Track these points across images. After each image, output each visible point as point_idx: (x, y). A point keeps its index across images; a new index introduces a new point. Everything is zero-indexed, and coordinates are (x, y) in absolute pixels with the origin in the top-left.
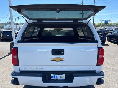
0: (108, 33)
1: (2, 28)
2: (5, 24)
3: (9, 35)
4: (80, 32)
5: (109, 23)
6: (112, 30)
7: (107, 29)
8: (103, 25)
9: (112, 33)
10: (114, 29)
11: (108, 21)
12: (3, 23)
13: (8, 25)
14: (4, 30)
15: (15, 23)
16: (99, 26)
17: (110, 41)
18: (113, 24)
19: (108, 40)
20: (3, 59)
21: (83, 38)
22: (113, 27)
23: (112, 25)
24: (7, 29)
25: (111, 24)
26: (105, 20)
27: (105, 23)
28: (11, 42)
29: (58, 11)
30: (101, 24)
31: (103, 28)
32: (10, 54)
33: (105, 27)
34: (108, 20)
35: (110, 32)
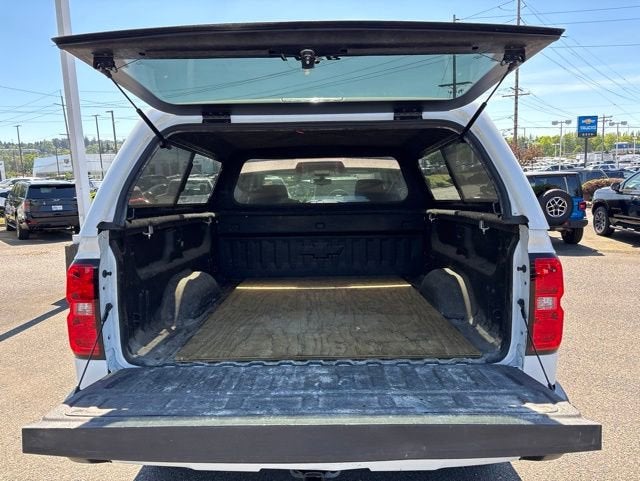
0: (598, 186)
1: (27, 169)
2: (43, 148)
3: (60, 208)
4: (441, 185)
5: (599, 131)
6: (620, 174)
7: (590, 169)
8: (569, 147)
9: (616, 187)
10: (627, 167)
11: (596, 123)
12: (30, 146)
13: (55, 153)
14: (34, 180)
15: (94, 141)
16: (547, 148)
17: (608, 233)
18: (625, 139)
19: (596, 223)
20: (26, 331)
21: (452, 212)
22: (622, 158)
23: (620, 146)
24: (50, 175)
25: (612, 138)
26: (581, 119)
27: (580, 133)
28: (69, 243)
29: (308, 56)
30: (557, 140)
31: (567, 162)
32: (62, 305)
33: (579, 158)
34: (595, 118)
35: (608, 184)
